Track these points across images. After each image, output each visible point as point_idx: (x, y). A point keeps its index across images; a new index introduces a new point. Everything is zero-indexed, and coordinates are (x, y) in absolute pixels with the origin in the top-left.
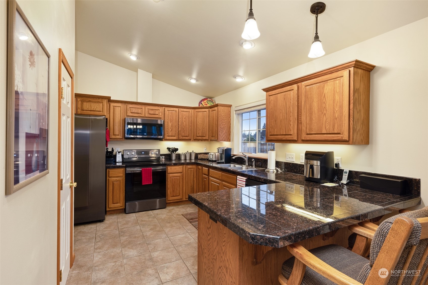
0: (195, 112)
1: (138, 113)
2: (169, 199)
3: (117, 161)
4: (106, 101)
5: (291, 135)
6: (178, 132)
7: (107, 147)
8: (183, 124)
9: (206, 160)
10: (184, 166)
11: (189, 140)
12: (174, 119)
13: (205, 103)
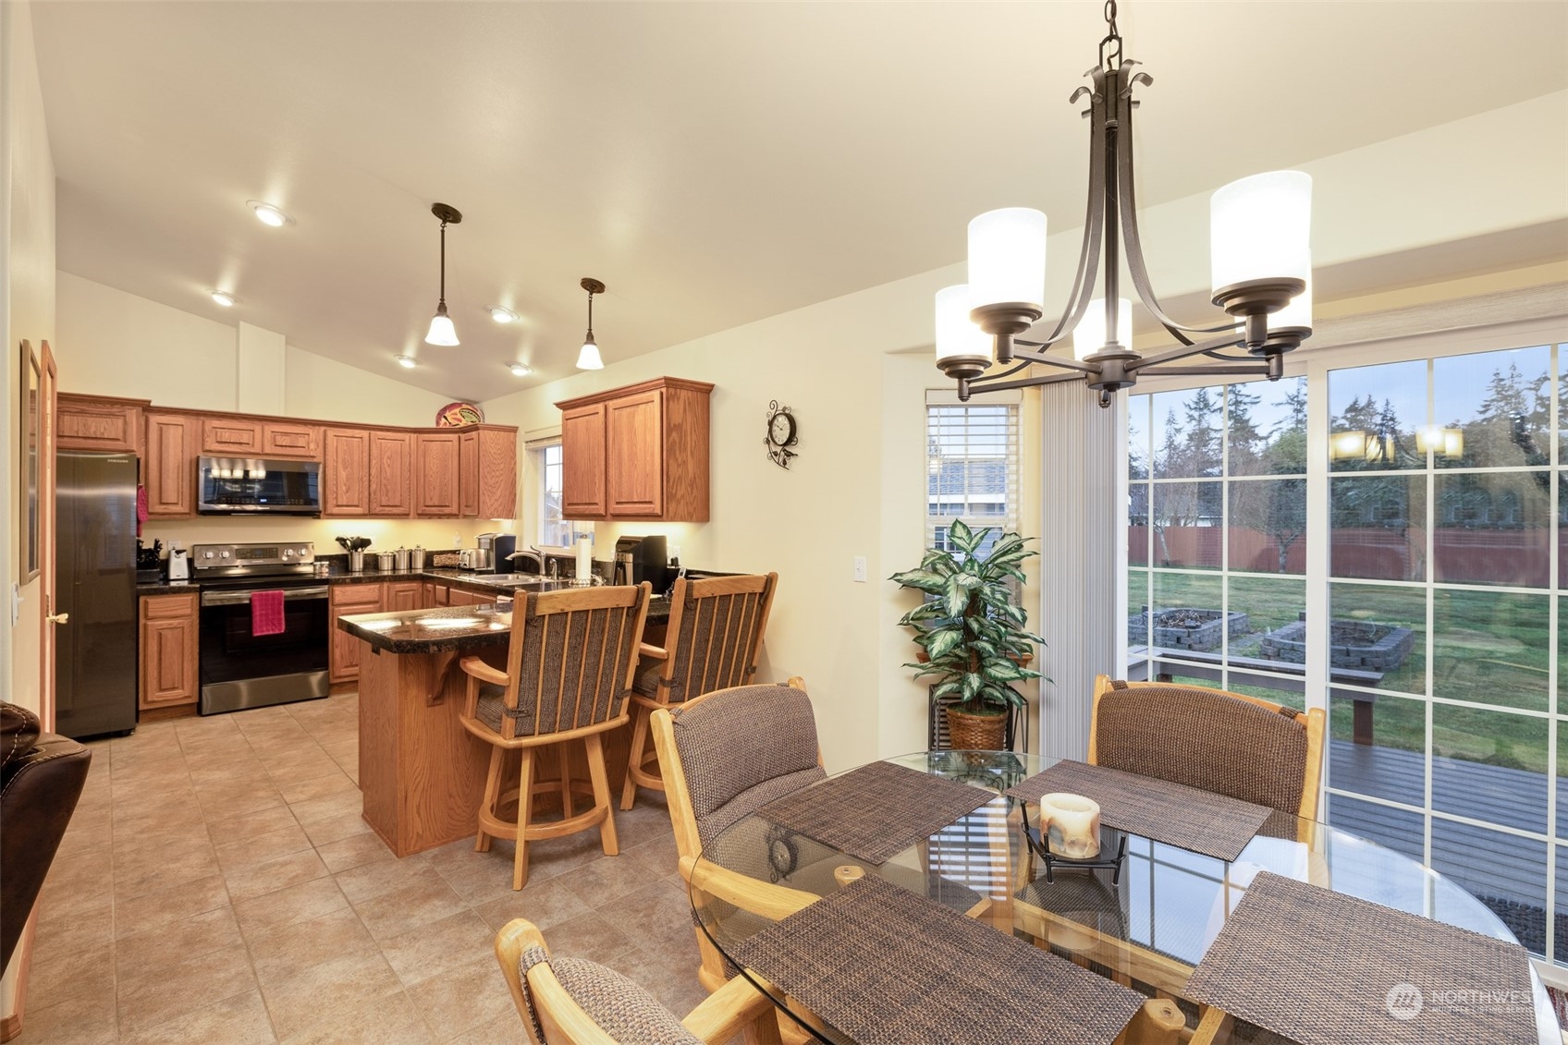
0: (420, 441)
1: (241, 443)
2: (337, 674)
3: (172, 577)
4: (135, 411)
5: (596, 504)
6: (370, 494)
7: (138, 535)
8: (383, 470)
9: (455, 568)
10: (386, 585)
11: (405, 516)
12: (356, 458)
13: (455, 416)
